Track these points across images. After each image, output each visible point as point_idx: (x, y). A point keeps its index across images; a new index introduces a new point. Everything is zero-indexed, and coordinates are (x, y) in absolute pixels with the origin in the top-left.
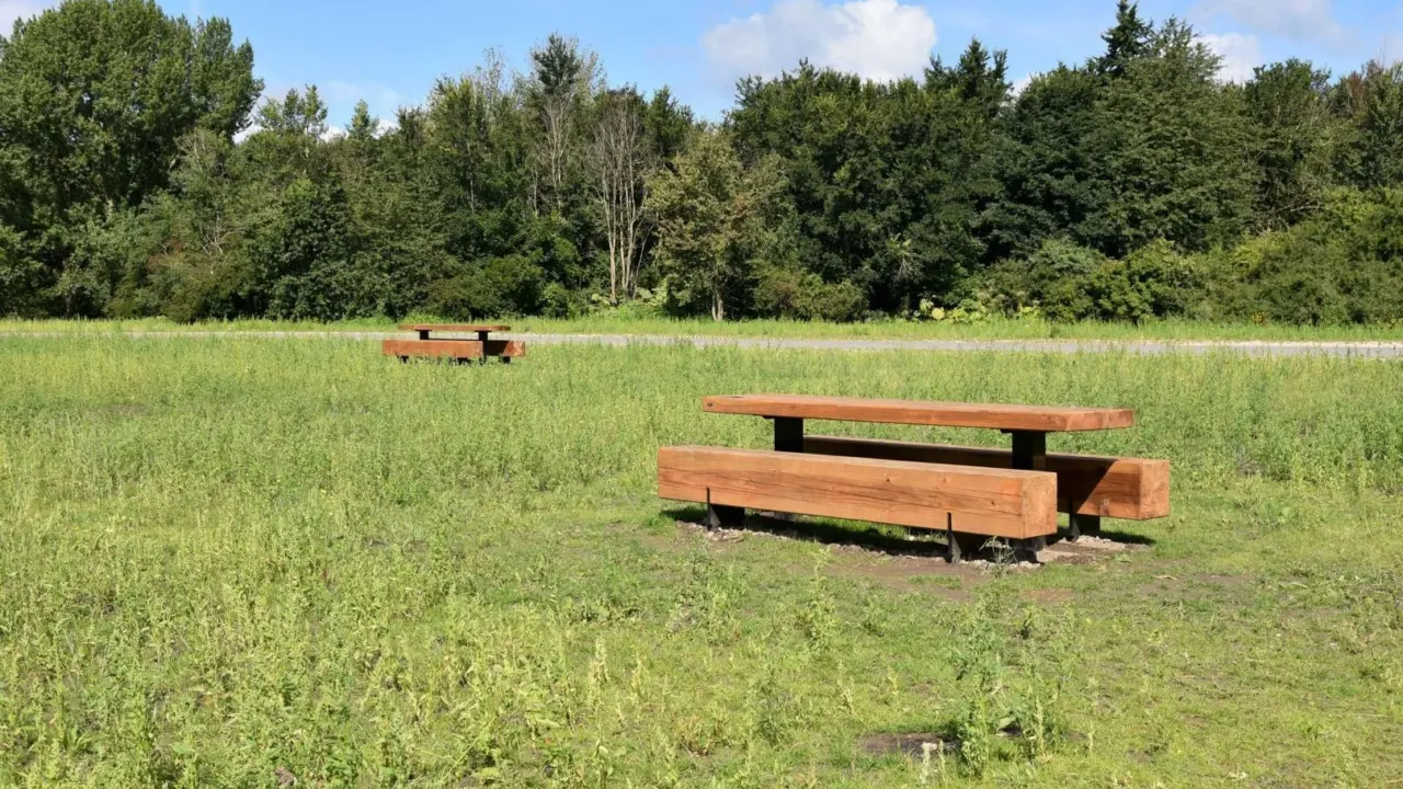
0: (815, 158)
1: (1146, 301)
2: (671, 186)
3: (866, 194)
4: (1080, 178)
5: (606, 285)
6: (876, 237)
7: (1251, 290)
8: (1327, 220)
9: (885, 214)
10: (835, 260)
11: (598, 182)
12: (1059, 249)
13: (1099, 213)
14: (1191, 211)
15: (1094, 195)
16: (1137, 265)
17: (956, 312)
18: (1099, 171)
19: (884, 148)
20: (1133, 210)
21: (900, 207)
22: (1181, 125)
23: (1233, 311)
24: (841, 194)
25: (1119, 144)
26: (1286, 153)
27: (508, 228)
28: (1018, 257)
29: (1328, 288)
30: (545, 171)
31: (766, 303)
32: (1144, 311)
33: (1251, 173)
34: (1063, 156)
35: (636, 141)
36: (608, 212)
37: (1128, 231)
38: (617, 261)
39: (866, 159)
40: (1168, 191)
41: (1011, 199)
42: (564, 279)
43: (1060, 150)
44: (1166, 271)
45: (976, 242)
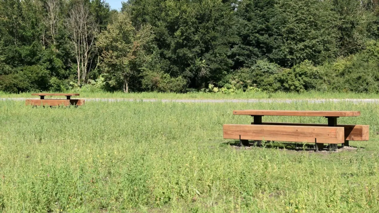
0: (166, 27)
1: (302, 84)
2: (106, 38)
3: (187, 42)
4: (271, 35)
5: (76, 78)
6: (192, 59)
7: (342, 80)
8: (368, 53)
9: (194, 50)
10: (175, 68)
11: (72, 34)
12: (263, 63)
13: (277, 50)
14: (313, 49)
15: (275, 42)
16: (298, 70)
17: (223, 89)
18: (277, 33)
19: (193, 23)
20: (291, 48)
21: (200, 47)
22: (309, 15)
23: (336, 88)
24: (178, 41)
25: (285, 22)
26: (349, 26)
27: (33, 54)
28: (247, 67)
29: (370, 79)
30: (47, 30)
31: (147, 86)
32: (301, 88)
33: (336, 34)
34: (264, 27)
35: (88, 18)
36: (76, 47)
37: (289, 57)
38: (81, 68)
39: (187, 27)
40: (304, 41)
41: (243, 44)
42: (58, 75)
43: (262, 24)
44: (309, 72)
45: (230, 61)
